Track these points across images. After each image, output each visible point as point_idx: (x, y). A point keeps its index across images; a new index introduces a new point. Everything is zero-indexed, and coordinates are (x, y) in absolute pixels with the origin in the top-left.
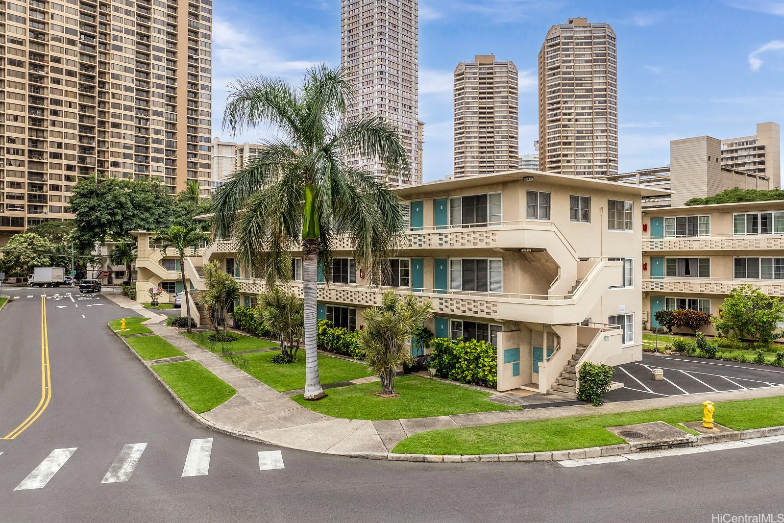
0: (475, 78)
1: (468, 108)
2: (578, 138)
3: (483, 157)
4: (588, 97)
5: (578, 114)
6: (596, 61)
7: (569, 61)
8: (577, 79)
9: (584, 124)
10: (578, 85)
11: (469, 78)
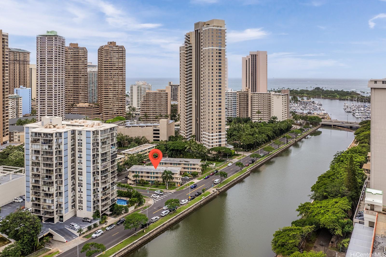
0: (72, 53)
1: (69, 64)
2: (114, 83)
3: (74, 83)
4: (117, 70)
5: (114, 75)
6: (120, 58)
7: (111, 58)
8: (114, 64)
9: (115, 79)
10: (114, 66)
11: (69, 53)
